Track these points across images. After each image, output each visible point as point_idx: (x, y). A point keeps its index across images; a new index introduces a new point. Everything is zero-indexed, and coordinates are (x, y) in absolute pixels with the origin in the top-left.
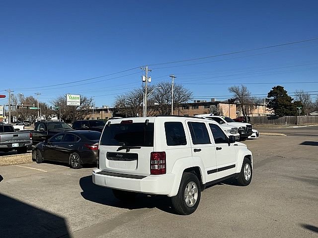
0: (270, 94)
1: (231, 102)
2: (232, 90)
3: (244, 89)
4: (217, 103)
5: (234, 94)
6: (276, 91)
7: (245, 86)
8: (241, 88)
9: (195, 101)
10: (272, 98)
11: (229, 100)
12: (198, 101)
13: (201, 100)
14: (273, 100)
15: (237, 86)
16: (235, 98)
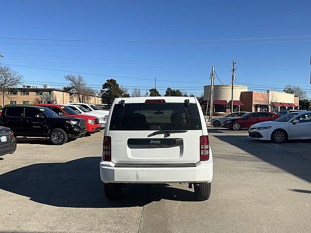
0: (105, 86)
1: (66, 90)
2: (69, 78)
3: (80, 78)
4: (50, 91)
5: (70, 82)
6: (110, 83)
7: (81, 75)
8: (77, 77)
9: (24, 86)
10: (106, 89)
11: (65, 88)
12: (28, 87)
13: (32, 86)
14: (107, 92)
15: (73, 74)
16: (71, 86)
